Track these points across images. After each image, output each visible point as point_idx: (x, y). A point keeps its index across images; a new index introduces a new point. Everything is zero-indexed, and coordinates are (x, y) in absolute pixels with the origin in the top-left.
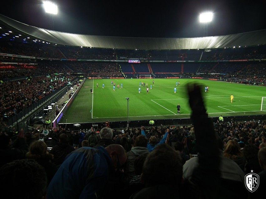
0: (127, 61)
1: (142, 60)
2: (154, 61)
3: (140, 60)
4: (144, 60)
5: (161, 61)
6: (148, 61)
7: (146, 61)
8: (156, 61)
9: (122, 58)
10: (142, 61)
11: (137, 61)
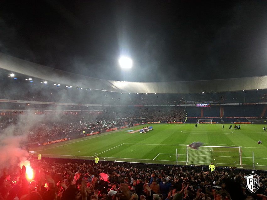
0: (194, 105)
1: (212, 103)
2: (226, 104)
3: (209, 104)
4: (214, 103)
5: (235, 104)
6: (219, 104)
7: (217, 105)
8: (230, 104)
9: (190, 102)
10: (212, 105)
11: (206, 105)
